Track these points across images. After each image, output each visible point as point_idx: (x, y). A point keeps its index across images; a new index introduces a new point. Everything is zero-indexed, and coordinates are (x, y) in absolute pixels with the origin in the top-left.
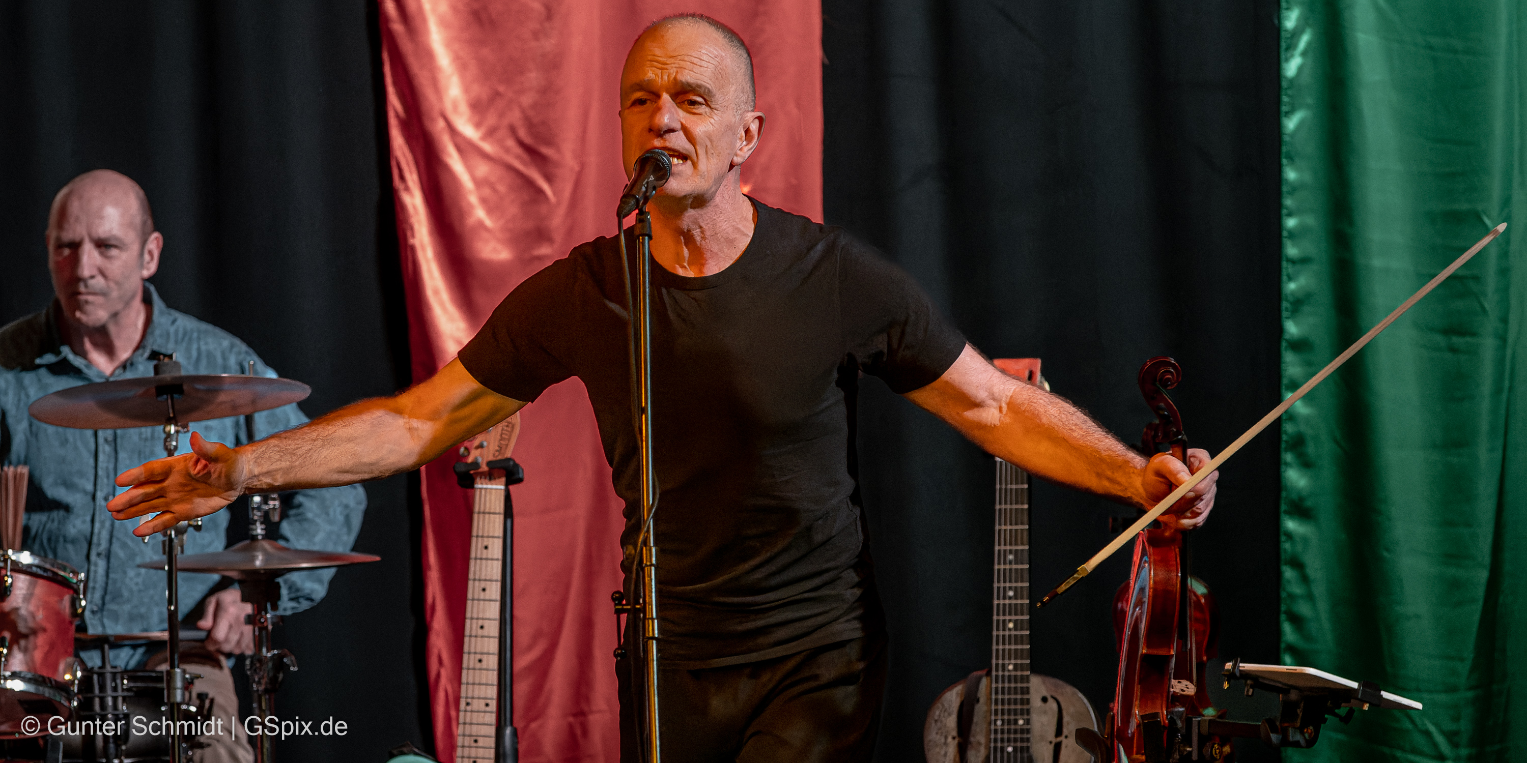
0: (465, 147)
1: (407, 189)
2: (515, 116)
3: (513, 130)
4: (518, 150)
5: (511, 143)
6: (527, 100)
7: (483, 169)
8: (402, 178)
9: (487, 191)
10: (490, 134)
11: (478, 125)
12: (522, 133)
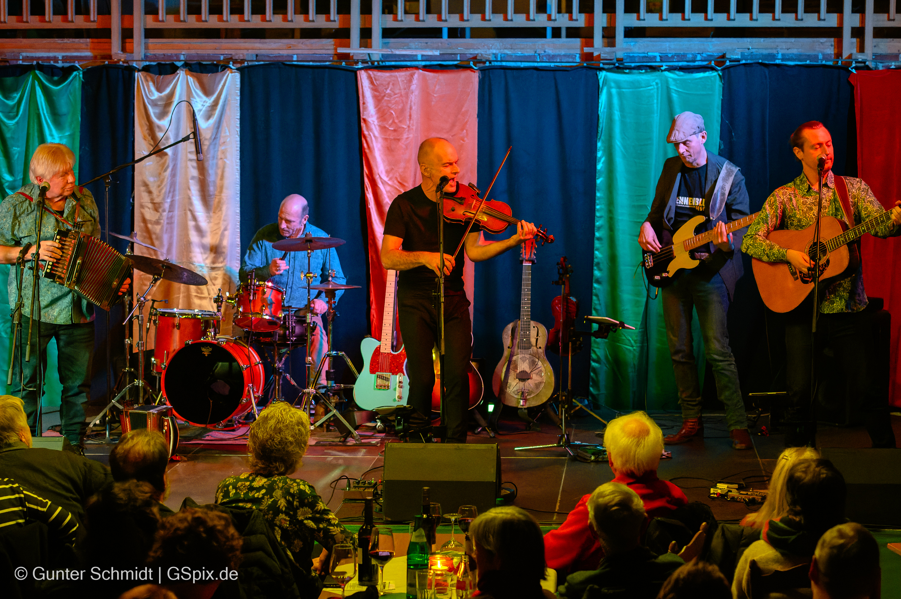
0: (384, 183)
1: (368, 193)
2: (397, 175)
3: (396, 178)
4: (397, 183)
5: (396, 182)
6: (400, 170)
7: (388, 188)
8: (367, 190)
9: (389, 194)
10: (390, 179)
11: (387, 177)
12: (399, 180)
